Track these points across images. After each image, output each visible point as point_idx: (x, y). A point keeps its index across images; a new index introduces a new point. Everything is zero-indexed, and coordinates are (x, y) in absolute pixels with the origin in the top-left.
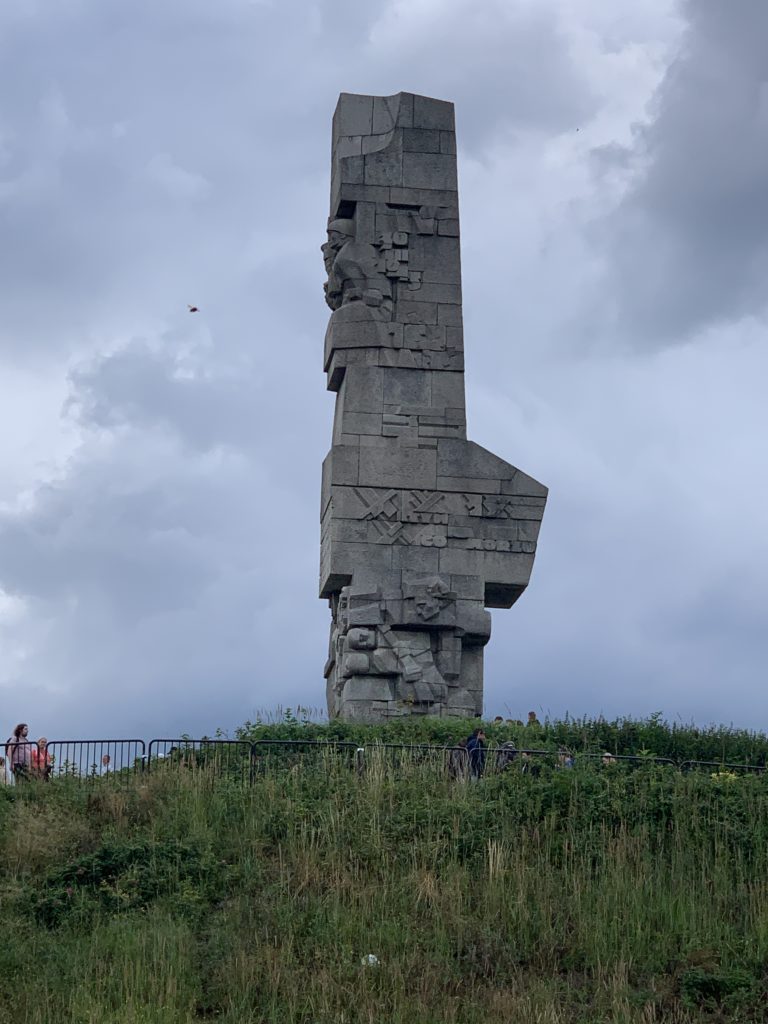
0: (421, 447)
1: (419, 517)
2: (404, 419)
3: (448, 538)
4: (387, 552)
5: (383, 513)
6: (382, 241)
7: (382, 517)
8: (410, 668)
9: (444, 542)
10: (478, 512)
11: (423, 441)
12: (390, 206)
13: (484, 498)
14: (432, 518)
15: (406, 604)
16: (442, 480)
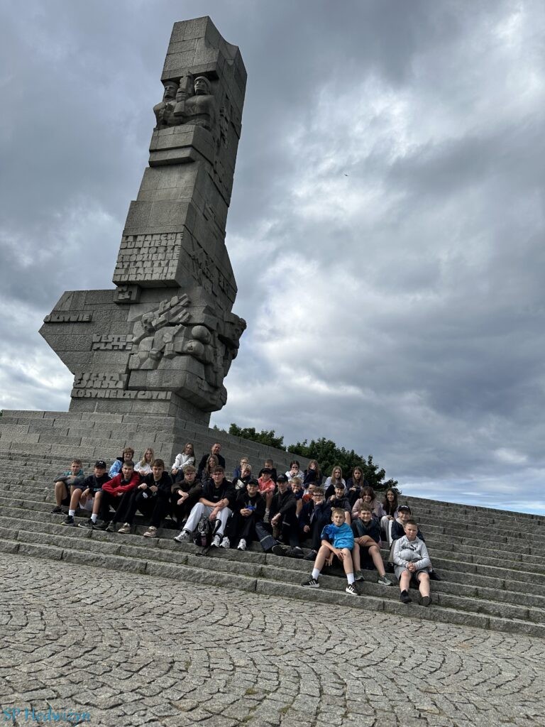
2: (211, 213)
3: (212, 291)
5: (198, 259)
10: (222, 285)
11: (215, 231)
12: (227, 96)
13: (224, 280)
14: (210, 276)
15: (228, 325)
16: (215, 258)
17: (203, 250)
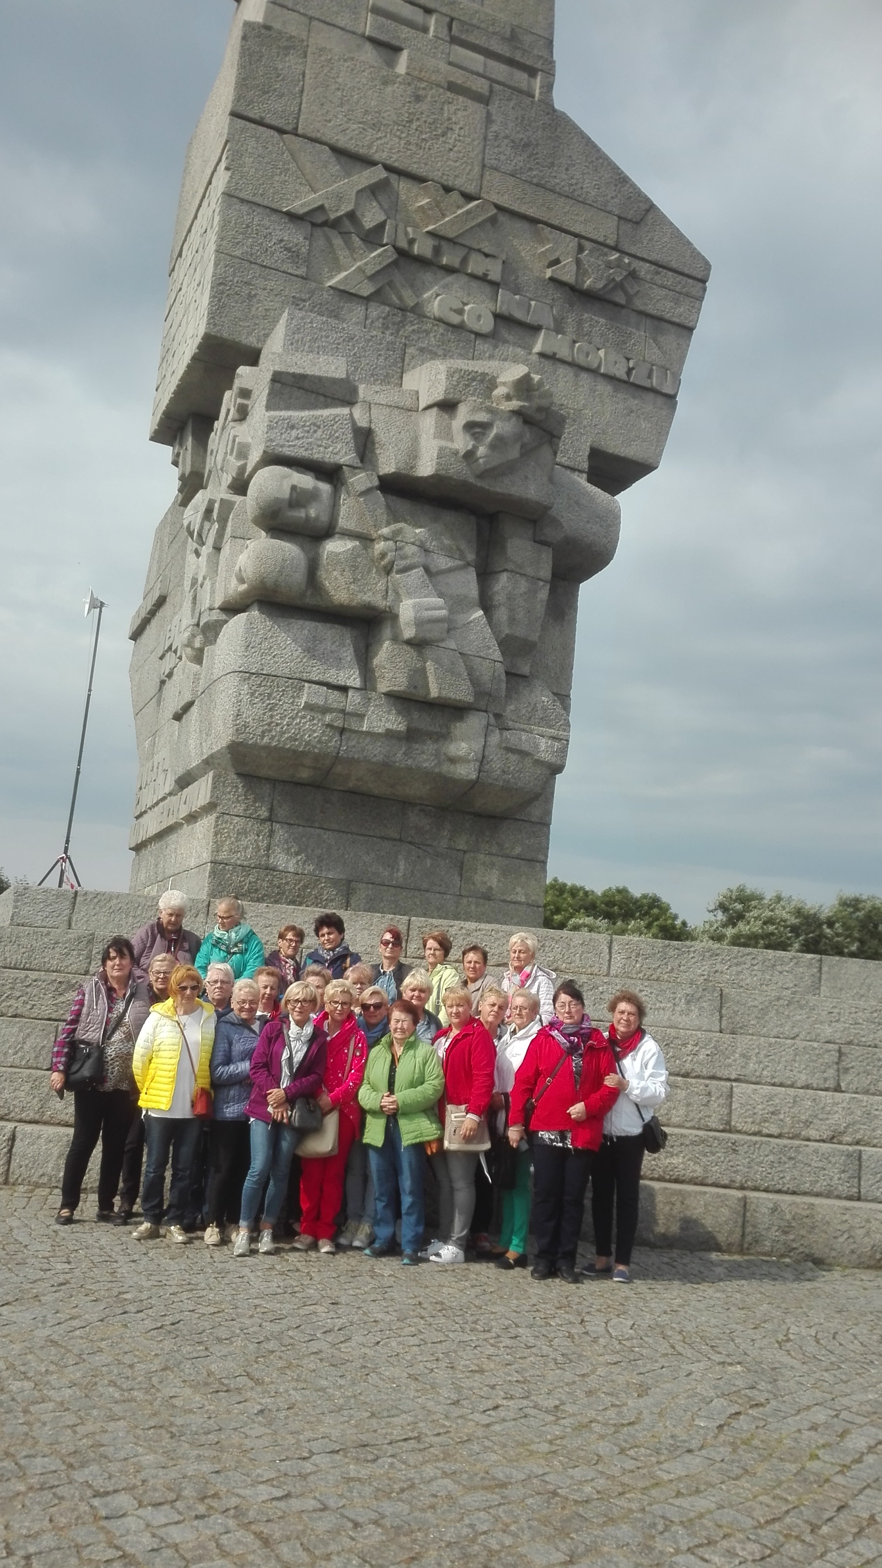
0: (452, 87)
1: (437, 251)
3: (497, 316)
4: (355, 315)
5: (351, 216)
7: (347, 225)
8: (416, 603)
9: (486, 324)
10: (567, 273)
11: (459, 77)
13: (581, 249)
14: (464, 261)
17: (388, 168)
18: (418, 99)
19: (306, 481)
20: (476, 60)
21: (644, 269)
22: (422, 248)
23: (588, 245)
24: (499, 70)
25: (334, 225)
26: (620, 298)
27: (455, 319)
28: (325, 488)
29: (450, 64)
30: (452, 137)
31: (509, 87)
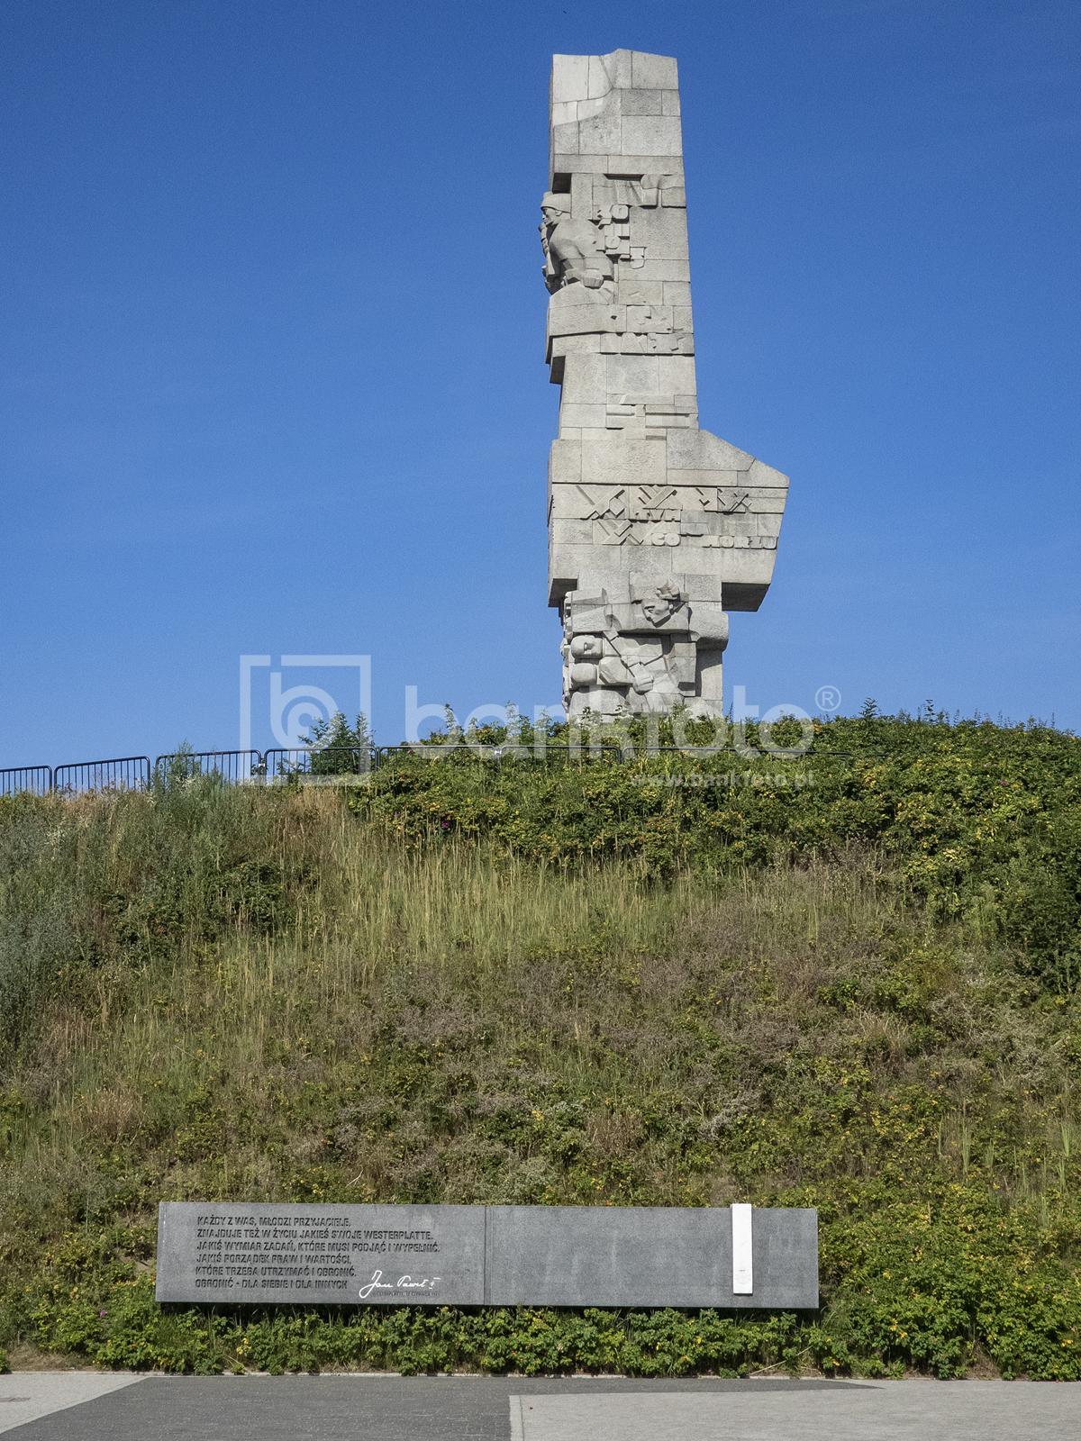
0: (649, 438)
1: (649, 514)
2: (629, 409)
4: (615, 554)
6: (600, 216)
7: (608, 515)
8: (640, 677)
9: (677, 539)
10: (713, 506)
11: (651, 432)
12: (609, 176)
16: (673, 474)
17: (621, 484)
18: (633, 449)
19: (590, 639)
20: (659, 420)
21: (753, 492)
22: (643, 516)
23: (722, 489)
24: (670, 420)
25: (602, 517)
26: (741, 509)
27: (661, 542)
28: (598, 640)
29: (646, 427)
30: (650, 461)
31: (677, 428)
